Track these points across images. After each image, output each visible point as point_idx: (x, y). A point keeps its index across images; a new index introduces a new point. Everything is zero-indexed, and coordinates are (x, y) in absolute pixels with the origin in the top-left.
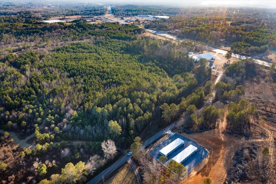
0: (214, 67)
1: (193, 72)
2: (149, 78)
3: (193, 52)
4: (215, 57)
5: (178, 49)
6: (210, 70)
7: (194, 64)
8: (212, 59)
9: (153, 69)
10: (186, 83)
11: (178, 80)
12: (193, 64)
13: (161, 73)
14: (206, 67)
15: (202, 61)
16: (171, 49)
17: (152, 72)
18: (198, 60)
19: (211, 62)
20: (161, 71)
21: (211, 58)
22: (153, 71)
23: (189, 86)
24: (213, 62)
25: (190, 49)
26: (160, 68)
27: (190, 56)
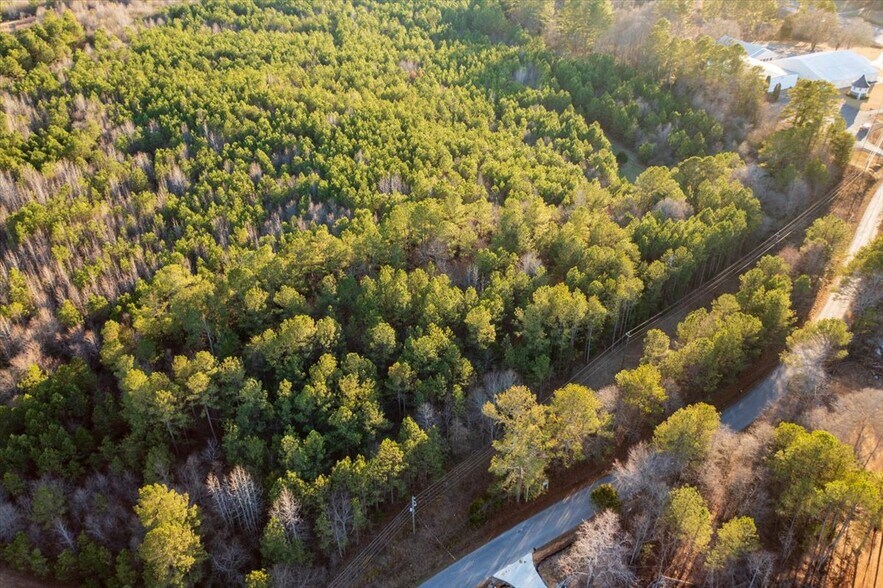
0: (867, 125)
1: (752, 155)
2: (506, 180)
3: (766, 44)
4: (877, 74)
5: (700, 23)
6: (842, 148)
7: (765, 106)
8: (862, 83)
9: (553, 122)
10: (694, 223)
11: (656, 199)
12: (755, 105)
13: (581, 148)
14: (824, 129)
15: (810, 93)
16: (662, 24)
17: (540, 142)
18: (789, 82)
19: (853, 96)
20: (589, 137)
21: (856, 77)
22: (550, 133)
23: (708, 244)
24: (864, 98)
25: (757, 28)
26: (589, 121)
27: (750, 61)
